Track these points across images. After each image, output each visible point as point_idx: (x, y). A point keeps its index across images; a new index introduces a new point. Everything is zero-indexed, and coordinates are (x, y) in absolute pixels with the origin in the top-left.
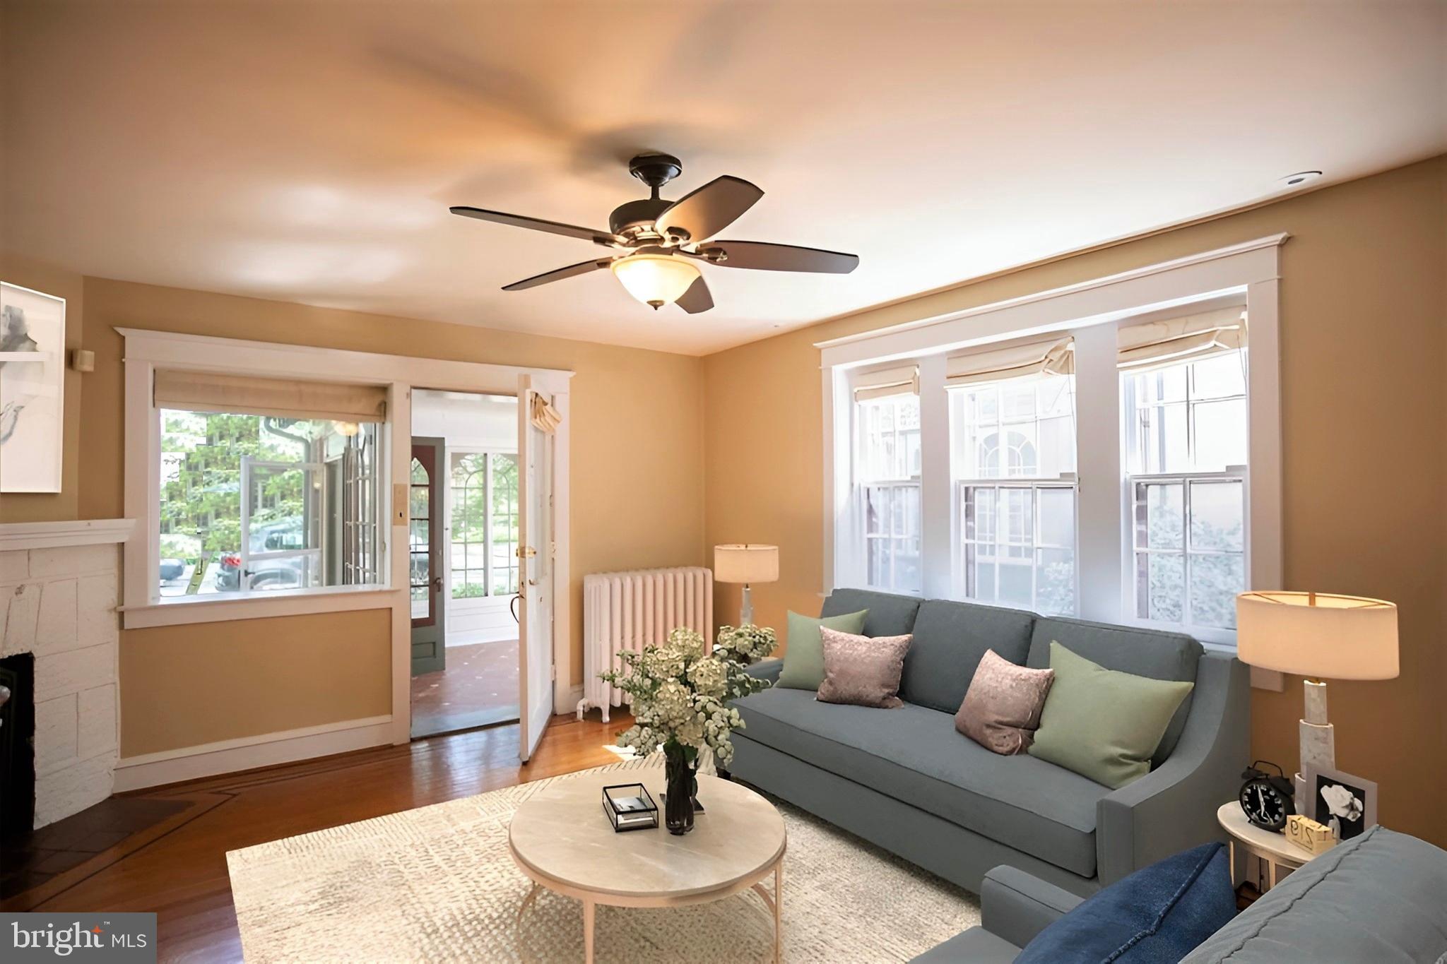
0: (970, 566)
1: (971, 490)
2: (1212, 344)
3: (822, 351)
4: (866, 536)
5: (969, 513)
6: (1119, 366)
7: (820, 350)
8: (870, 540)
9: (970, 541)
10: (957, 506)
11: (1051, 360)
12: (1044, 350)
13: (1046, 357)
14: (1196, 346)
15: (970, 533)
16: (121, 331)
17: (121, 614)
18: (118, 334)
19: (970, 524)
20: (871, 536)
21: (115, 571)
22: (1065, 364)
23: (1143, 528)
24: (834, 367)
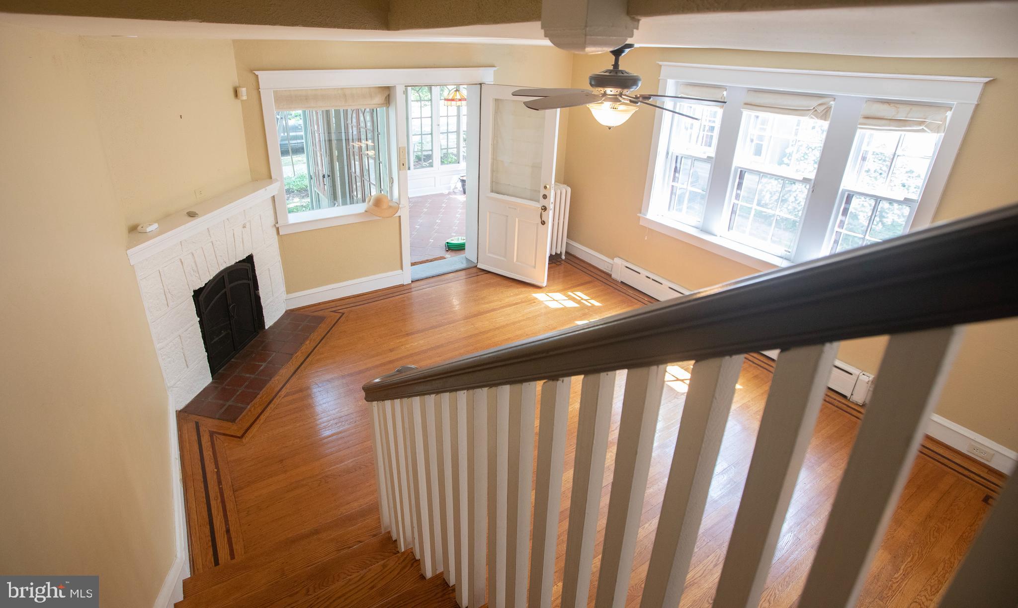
0: (733, 215)
1: (743, 172)
2: (921, 128)
3: (662, 66)
4: (671, 183)
5: (740, 185)
6: (859, 126)
7: (661, 66)
8: (673, 186)
9: (736, 202)
10: (733, 181)
11: (816, 110)
12: (814, 103)
13: (814, 108)
14: (910, 127)
15: (737, 197)
16: (256, 73)
17: (278, 229)
18: (254, 73)
19: (739, 192)
20: (674, 184)
21: (271, 207)
22: (824, 116)
23: (843, 218)
24: (668, 80)
